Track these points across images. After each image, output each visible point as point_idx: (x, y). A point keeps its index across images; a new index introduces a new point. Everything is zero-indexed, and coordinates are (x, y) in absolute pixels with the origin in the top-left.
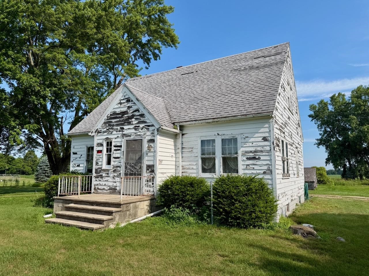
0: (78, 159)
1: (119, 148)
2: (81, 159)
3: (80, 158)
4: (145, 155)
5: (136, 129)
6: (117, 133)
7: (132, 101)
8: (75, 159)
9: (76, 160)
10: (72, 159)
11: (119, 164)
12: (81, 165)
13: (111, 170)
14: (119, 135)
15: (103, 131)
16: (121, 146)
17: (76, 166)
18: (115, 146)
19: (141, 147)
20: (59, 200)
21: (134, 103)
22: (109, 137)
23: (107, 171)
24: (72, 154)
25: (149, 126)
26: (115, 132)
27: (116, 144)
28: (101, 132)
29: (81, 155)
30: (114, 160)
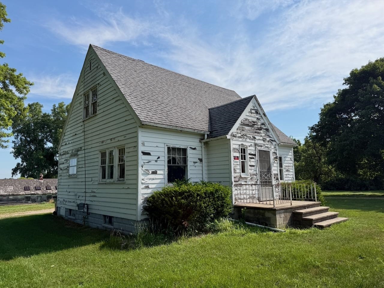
0: (153, 162)
1: (253, 157)
2: (159, 163)
3: (156, 161)
4: (272, 165)
5: (264, 141)
6: (250, 141)
7: (260, 114)
8: (148, 162)
9: (150, 163)
10: (140, 162)
11: (255, 172)
12: (158, 172)
13: (249, 178)
14: (253, 144)
15: (238, 136)
16: (255, 155)
17: (151, 173)
18: (250, 154)
19: (269, 158)
20: (281, 211)
21: (261, 117)
22: (244, 143)
23: (245, 179)
24: (140, 154)
25: (272, 140)
26: (248, 140)
27: (250, 152)
28: (236, 137)
29: (157, 157)
30: (250, 168)
